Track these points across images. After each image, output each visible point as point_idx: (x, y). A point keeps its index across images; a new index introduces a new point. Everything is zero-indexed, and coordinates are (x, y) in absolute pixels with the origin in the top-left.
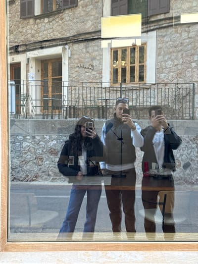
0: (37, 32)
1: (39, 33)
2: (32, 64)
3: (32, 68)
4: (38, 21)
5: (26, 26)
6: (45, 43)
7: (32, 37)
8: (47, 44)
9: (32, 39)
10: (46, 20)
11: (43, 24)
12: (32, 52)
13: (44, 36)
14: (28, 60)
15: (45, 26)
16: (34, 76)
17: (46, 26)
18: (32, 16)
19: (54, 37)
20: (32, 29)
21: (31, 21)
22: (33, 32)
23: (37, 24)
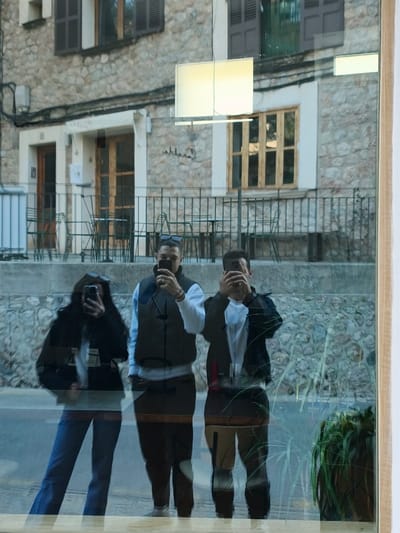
0: (88, 81)
1: (90, 84)
2: (78, 146)
3: (77, 153)
4: (88, 59)
5: (66, 69)
6: (101, 104)
7: (78, 92)
8: (106, 106)
9: (77, 95)
10: (104, 58)
11: (99, 66)
12: (76, 121)
13: (100, 91)
14: (70, 137)
15: (101, 70)
16: (81, 170)
17: (105, 70)
18: (77, 50)
19: (119, 92)
20: (77, 75)
21: (76, 60)
22: (80, 81)
23: (88, 66)
